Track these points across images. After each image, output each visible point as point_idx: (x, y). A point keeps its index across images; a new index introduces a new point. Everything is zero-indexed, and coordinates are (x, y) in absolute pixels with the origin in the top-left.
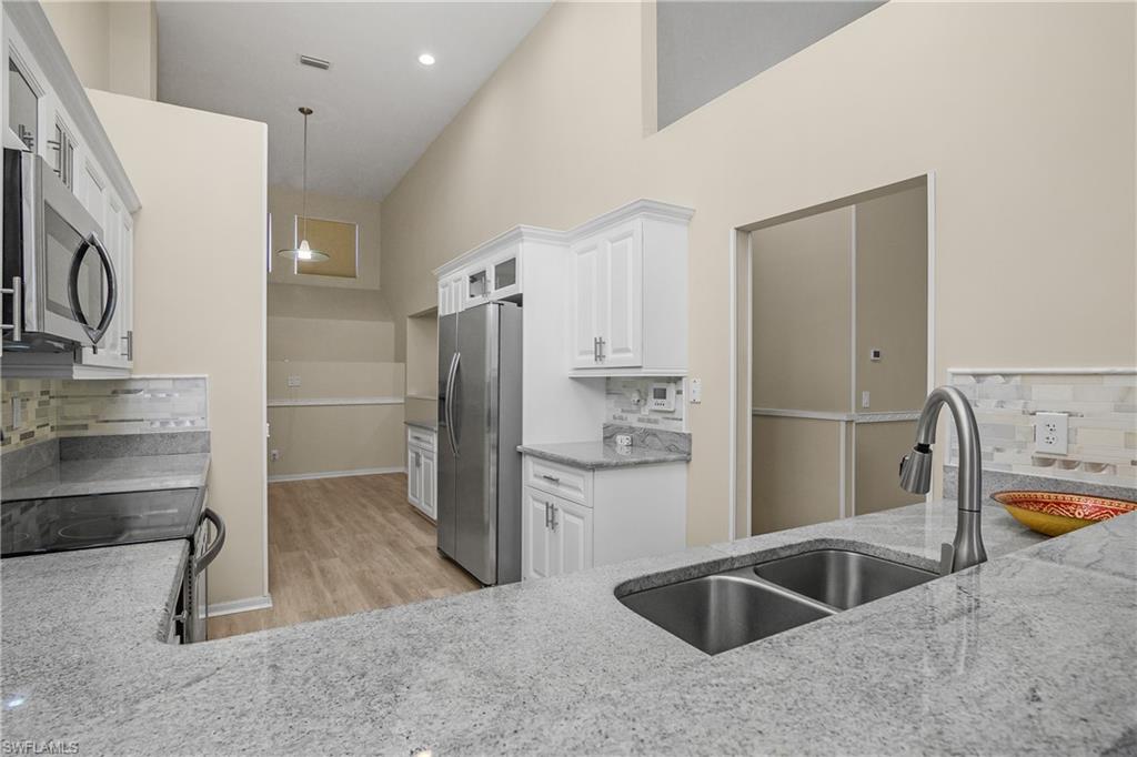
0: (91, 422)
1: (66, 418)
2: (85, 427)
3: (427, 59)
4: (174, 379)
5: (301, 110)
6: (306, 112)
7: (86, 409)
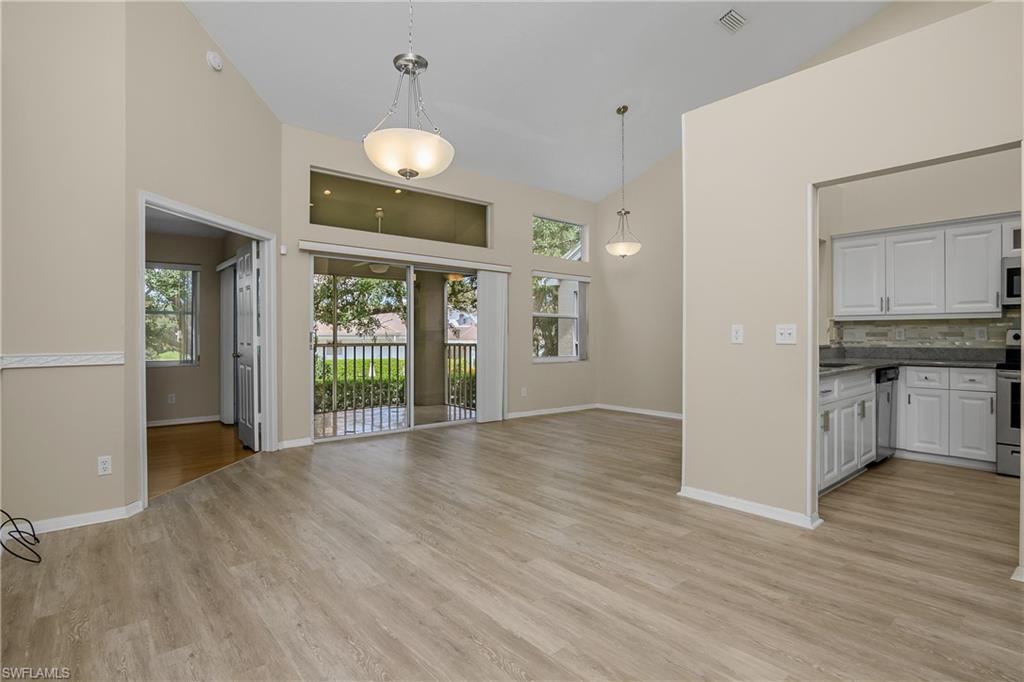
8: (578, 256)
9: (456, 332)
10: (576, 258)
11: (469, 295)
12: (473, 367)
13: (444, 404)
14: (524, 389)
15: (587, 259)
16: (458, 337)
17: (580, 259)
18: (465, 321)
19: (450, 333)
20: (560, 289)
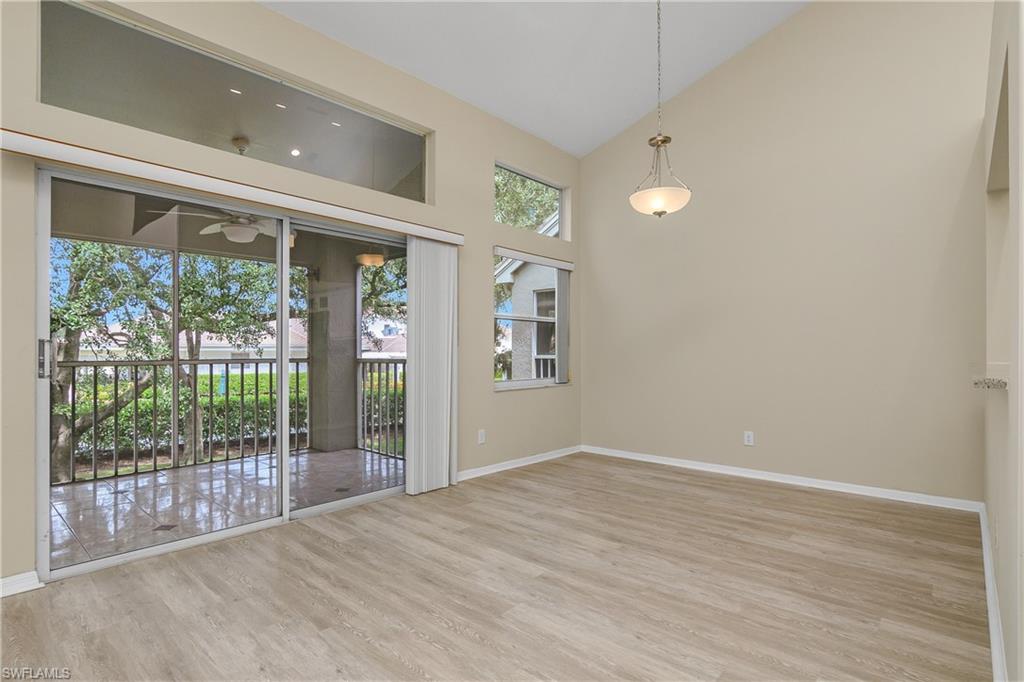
8: (556, 230)
9: (378, 344)
10: (552, 234)
11: (394, 296)
12: (400, 382)
13: (356, 447)
14: (482, 432)
15: (568, 236)
16: (380, 350)
17: (557, 235)
18: (390, 332)
19: (365, 343)
20: (514, 289)
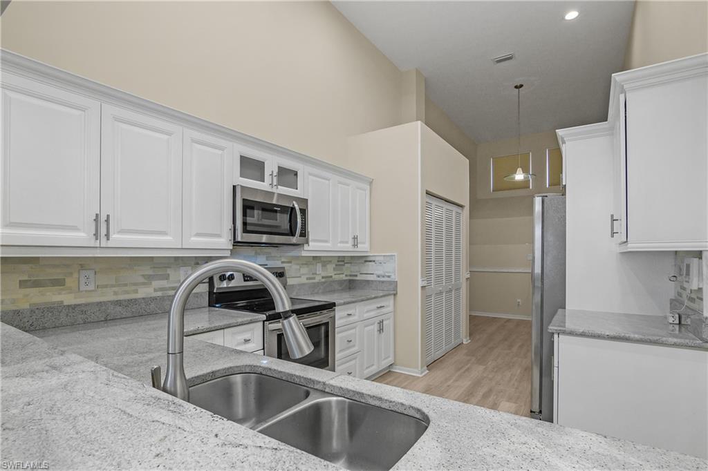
0: (358, 274)
1: (351, 272)
2: (356, 276)
3: (572, 15)
4: (384, 256)
5: (516, 87)
6: (519, 87)
7: (356, 268)
